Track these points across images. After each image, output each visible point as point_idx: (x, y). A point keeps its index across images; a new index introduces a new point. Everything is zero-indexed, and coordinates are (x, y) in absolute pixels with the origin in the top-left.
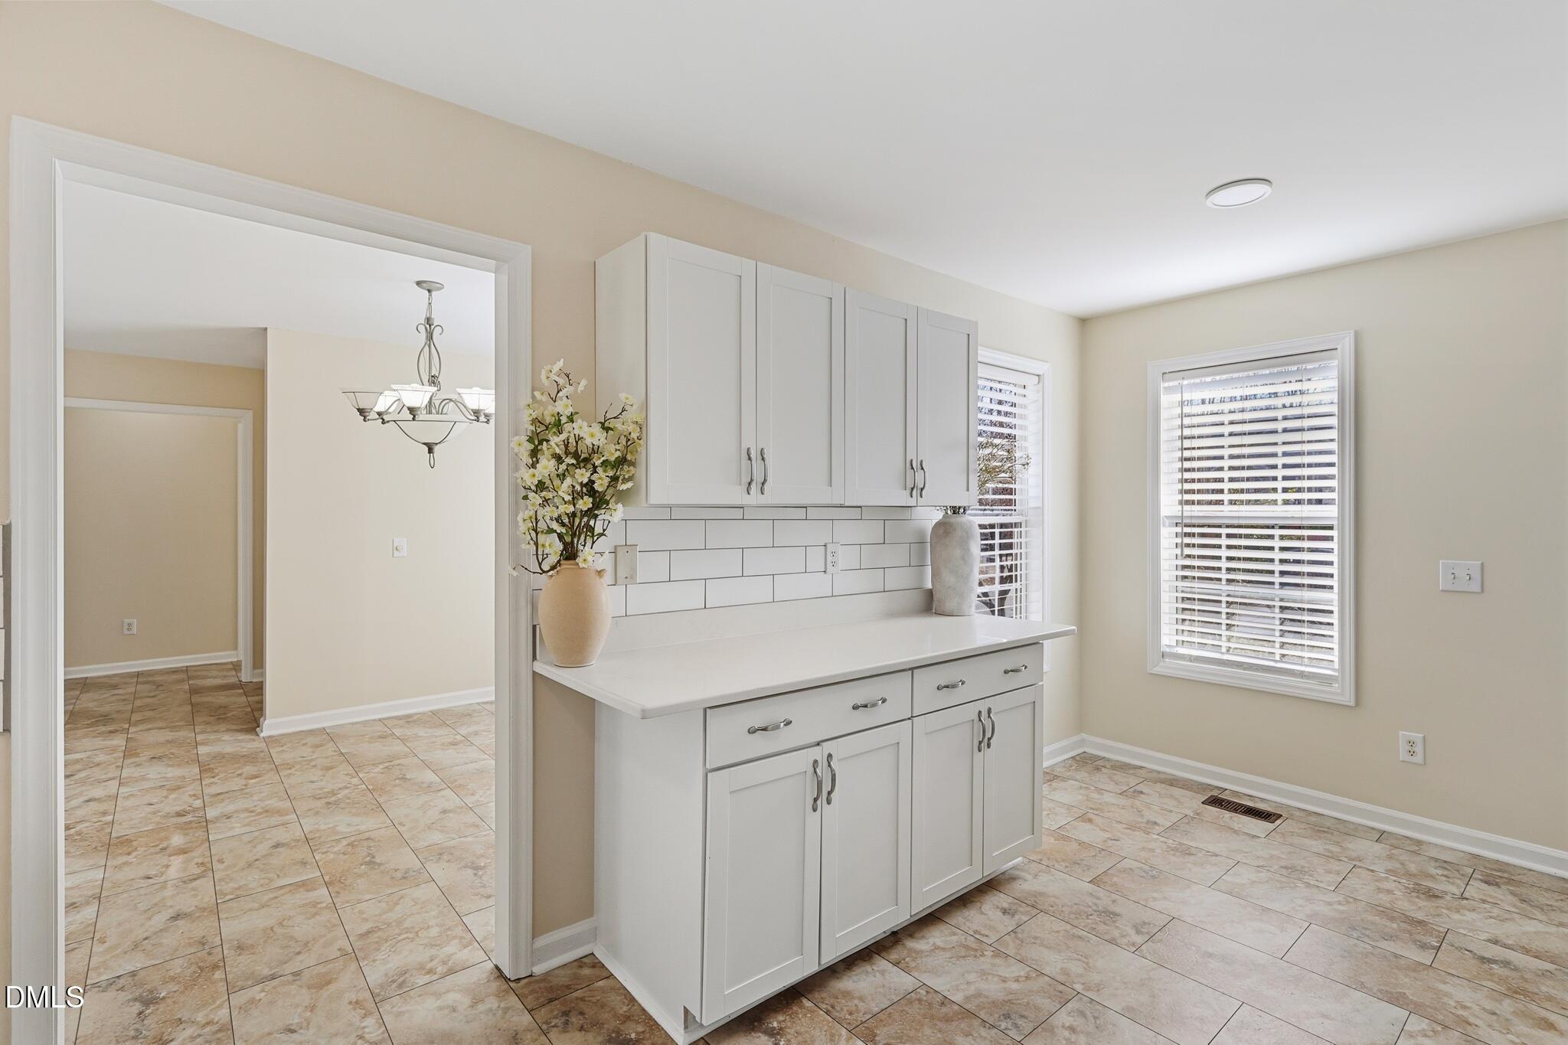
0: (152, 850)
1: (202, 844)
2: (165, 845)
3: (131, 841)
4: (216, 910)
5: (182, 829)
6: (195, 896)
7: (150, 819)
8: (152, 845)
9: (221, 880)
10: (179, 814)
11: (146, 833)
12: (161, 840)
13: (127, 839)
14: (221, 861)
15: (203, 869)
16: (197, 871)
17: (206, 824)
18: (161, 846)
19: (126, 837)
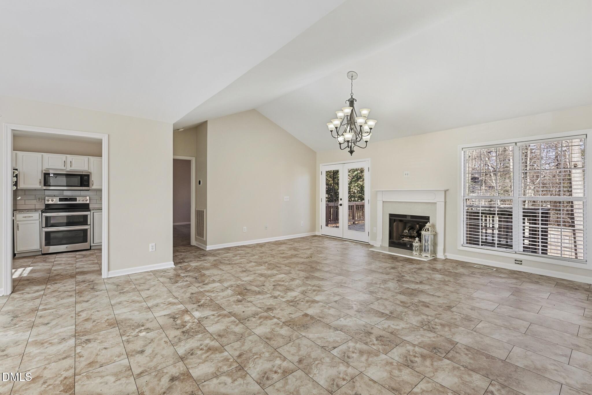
0: (99, 321)
1: (79, 324)
2: (94, 323)
3: (108, 325)
4: (76, 303)
5: (87, 332)
6: (82, 306)
7: (103, 338)
8: (99, 323)
9: (73, 311)
10: (89, 341)
11: (104, 329)
12: (96, 325)
13: (110, 326)
14: (72, 317)
15: (79, 314)
16: (81, 313)
17: (76, 335)
18: (95, 323)
19: (112, 327)
